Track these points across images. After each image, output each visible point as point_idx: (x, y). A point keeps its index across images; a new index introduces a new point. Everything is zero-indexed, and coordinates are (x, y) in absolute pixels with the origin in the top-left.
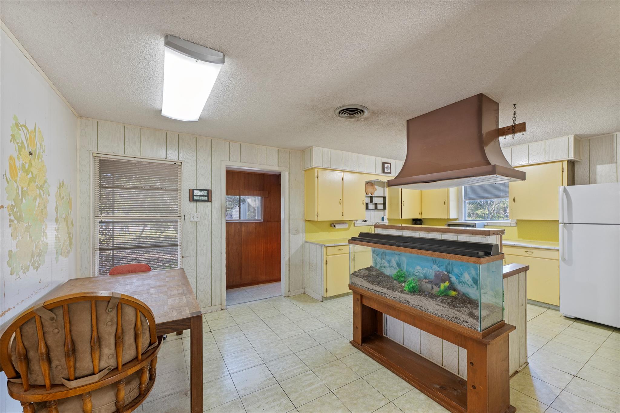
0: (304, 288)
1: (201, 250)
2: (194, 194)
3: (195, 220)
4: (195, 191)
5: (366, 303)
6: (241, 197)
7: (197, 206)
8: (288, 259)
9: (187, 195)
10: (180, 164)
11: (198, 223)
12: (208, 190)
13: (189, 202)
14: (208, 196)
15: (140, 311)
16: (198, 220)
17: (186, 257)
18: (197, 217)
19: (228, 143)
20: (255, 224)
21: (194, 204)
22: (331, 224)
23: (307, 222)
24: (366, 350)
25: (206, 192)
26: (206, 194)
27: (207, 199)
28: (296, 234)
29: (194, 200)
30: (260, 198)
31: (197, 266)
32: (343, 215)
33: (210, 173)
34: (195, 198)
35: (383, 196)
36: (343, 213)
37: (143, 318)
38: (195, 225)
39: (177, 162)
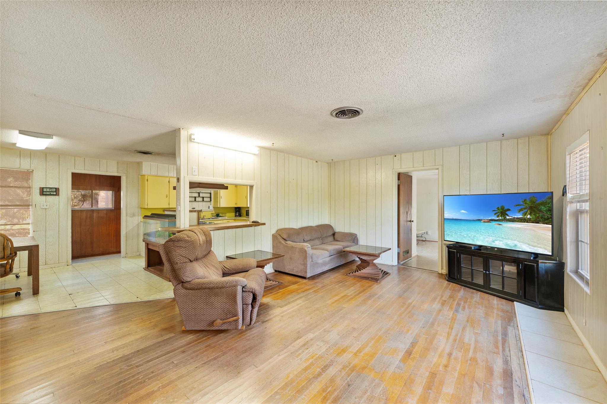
0: (140, 252)
1: (50, 227)
2: (44, 191)
3: (45, 207)
4: (44, 189)
5: (150, 247)
6: (93, 191)
7: (47, 198)
8: (125, 233)
9: (38, 191)
10: (32, 171)
11: (47, 209)
12: (56, 188)
13: (39, 195)
14: (56, 192)
15: (6, 239)
16: (47, 207)
17: (37, 231)
18: (47, 206)
19: (73, 158)
20: (106, 211)
21: (44, 197)
22: (163, 210)
23: (143, 209)
24: (150, 270)
25: (55, 189)
26: (55, 191)
27: (55, 194)
28: (132, 217)
29: (43, 195)
30: (111, 192)
31: (47, 237)
32: (169, 205)
33: (58, 177)
34: (44, 193)
35: (210, 192)
36: (169, 203)
37: (7, 241)
38: (45, 211)
39: (29, 170)
